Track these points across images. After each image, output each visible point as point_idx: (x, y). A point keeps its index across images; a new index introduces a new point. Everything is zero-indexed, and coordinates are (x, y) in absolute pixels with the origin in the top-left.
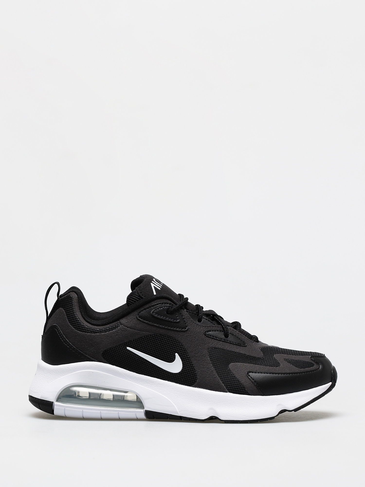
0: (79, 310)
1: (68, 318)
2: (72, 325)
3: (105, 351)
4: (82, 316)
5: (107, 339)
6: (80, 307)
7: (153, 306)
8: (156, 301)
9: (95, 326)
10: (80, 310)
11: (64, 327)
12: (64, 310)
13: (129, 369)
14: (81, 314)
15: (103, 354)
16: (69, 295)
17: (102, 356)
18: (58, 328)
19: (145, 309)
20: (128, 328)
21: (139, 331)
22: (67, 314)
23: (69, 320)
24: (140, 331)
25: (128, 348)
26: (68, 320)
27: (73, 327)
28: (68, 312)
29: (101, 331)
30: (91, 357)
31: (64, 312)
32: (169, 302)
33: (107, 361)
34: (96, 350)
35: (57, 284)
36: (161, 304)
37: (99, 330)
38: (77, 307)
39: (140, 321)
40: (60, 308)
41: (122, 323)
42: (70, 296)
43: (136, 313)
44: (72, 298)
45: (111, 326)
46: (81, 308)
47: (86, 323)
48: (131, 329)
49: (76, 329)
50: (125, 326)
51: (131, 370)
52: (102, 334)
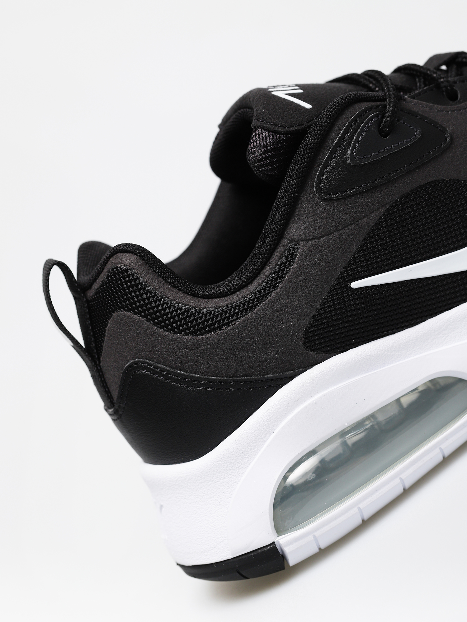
0: (167, 286)
1: (155, 324)
2: (180, 332)
3: (307, 332)
4: (186, 293)
5: (293, 302)
6: (163, 278)
7: (339, 144)
8: (336, 128)
9: (238, 293)
10: (170, 282)
11: (164, 350)
12: (129, 310)
13: (388, 331)
14: (180, 290)
15: (305, 343)
16: (113, 269)
17: (306, 349)
18: (148, 363)
19: (326, 166)
20: (319, 238)
21: (352, 227)
22: (146, 316)
23: (162, 327)
24: (354, 223)
25: (355, 285)
26: (158, 327)
27: (186, 334)
28: (144, 311)
29: (262, 295)
30: (282, 372)
31: (133, 318)
32: (365, 105)
33: (327, 351)
34: (283, 347)
35: (55, 265)
36: (355, 124)
37: (255, 294)
38: (157, 282)
39: (338, 200)
40: (115, 314)
41: (295, 237)
42: (117, 270)
43: (312, 189)
44: (126, 270)
45: (276, 265)
46: (168, 277)
47: (210, 300)
48: (328, 235)
49: (196, 334)
50: (308, 240)
51: (393, 329)
52: (271, 299)
